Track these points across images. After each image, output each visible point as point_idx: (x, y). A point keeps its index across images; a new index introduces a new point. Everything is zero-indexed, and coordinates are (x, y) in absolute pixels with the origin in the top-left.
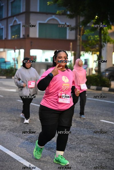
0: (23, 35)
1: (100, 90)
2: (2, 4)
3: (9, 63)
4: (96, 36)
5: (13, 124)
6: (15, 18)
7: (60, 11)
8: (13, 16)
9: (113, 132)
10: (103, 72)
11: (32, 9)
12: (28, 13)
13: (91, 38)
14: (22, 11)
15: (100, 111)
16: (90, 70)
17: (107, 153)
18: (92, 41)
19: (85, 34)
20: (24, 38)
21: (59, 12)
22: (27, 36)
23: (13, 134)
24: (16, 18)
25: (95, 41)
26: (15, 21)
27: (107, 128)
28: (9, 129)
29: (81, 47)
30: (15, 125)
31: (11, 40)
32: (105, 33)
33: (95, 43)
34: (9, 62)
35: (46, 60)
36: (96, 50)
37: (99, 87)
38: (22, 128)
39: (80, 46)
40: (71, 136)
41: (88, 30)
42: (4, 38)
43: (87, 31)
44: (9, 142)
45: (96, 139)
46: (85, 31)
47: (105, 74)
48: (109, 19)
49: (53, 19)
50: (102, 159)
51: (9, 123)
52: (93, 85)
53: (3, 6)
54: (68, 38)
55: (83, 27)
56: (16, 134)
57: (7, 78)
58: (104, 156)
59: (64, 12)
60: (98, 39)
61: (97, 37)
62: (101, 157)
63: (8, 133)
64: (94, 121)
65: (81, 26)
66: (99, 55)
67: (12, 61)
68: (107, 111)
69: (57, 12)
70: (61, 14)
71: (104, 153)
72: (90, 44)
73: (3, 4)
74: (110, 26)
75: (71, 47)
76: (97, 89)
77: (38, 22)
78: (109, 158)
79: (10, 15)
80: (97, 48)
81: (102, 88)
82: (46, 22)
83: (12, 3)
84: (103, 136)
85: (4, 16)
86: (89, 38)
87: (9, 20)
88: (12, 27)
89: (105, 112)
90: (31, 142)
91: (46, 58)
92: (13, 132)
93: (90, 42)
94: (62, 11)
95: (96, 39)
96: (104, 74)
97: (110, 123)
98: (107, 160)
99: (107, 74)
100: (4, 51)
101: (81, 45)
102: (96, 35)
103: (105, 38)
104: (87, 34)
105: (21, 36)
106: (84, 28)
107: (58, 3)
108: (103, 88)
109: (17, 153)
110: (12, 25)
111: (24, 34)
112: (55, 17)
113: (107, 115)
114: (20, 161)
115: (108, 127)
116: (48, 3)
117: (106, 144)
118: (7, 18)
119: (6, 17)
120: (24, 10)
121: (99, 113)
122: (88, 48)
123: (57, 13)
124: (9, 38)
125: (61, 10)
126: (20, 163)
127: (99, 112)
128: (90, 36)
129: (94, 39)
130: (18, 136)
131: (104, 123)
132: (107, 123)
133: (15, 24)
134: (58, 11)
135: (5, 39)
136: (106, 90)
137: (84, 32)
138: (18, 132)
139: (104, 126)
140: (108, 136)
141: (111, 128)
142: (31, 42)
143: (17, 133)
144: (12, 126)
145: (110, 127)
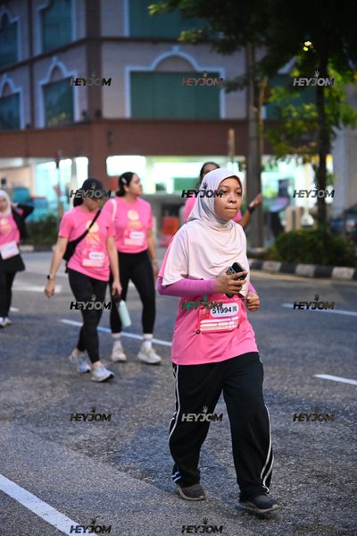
0: (84, 113)
1: (328, 275)
2: (13, 16)
3: (43, 202)
4: (307, 107)
5: (40, 399)
6: (55, 59)
7: (189, 32)
8: (47, 55)
9: (351, 411)
10: (338, 220)
11: (107, 30)
12: (94, 42)
13: (290, 112)
14: (74, 38)
15: (318, 346)
16: (294, 213)
17: (325, 482)
18: (294, 123)
19: (271, 99)
20: (86, 122)
21: (186, 36)
22: (94, 115)
23: (34, 430)
24: (59, 59)
25: (305, 121)
26: (56, 69)
27: (335, 398)
28: (24, 416)
29: (262, 142)
30: (46, 401)
31: (47, 130)
32: (334, 95)
33: (305, 129)
34: (43, 198)
35: (159, 188)
36: (308, 150)
37: (324, 268)
38: (64, 411)
39: (258, 139)
40: (219, 431)
41: (281, 89)
42: (23, 126)
43: (277, 91)
44: (20, 459)
45: (295, 436)
46: (273, 91)
47: (345, 226)
48: (345, 50)
49: (175, 58)
50: (305, 503)
51: (26, 394)
52: (304, 262)
53: (15, 23)
54: (223, 115)
55: (266, 79)
56: (46, 430)
57: (37, 250)
58: (314, 492)
59: (202, 34)
60: (314, 114)
61: (311, 110)
62: (304, 497)
63: (21, 428)
64: (298, 378)
65: (258, 78)
66: (318, 165)
67: (51, 196)
68: (341, 343)
69: (179, 36)
70: (194, 40)
71: (315, 481)
72: (289, 132)
73: (16, 19)
74: (349, 72)
75: (231, 142)
76: (318, 275)
77: (128, 69)
78: (328, 499)
79: (38, 51)
80: (313, 144)
81: (331, 271)
82: (152, 68)
83: (43, 12)
84: (317, 428)
85: (22, 55)
86: (285, 114)
87: (37, 66)
88: (46, 88)
89: (334, 347)
90: (90, 456)
91: (159, 182)
92: (37, 426)
93: (289, 125)
94: (196, 32)
95: (306, 116)
96: (341, 223)
97: (346, 384)
98: (322, 505)
99: (351, 223)
100: (26, 166)
101: (261, 135)
102: (308, 104)
103: (335, 112)
104: (279, 100)
105: (78, 117)
106: (268, 82)
107: (181, 6)
108: (337, 271)
109: (40, 492)
110: (45, 81)
111: (85, 107)
112: (181, 50)
113: (339, 358)
114: (46, 518)
115: (338, 396)
116: (151, 7)
117: (325, 452)
118: (31, 62)
119: (27, 56)
120: (83, 35)
121: (314, 353)
122: (283, 145)
123: (182, 39)
124: (41, 123)
125: (193, 30)
126: (47, 523)
127: (315, 349)
128: (286, 105)
129: (301, 118)
130: (51, 437)
131: (326, 383)
132: (337, 383)
133: (57, 78)
134: (183, 33)
135: (28, 126)
136: (346, 275)
137: (268, 95)
138: (52, 424)
139: (327, 394)
140: (334, 427)
141: (346, 398)
142: (109, 134)
143: (47, 426)
144: (36, 406)
145: (345, 395)
